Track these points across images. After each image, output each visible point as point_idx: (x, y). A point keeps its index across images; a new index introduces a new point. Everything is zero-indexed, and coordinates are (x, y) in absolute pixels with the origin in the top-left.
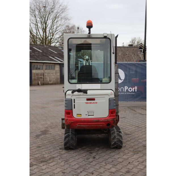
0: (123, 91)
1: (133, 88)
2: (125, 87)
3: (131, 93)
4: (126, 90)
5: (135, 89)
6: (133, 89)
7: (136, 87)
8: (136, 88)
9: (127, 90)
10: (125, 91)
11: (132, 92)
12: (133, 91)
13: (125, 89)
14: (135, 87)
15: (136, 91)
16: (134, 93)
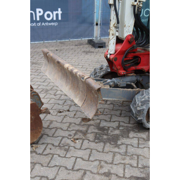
0: (34, 19)
1: (55, 13)
2: (38, 10)
3: (50, 24)
4: (40, 16)
5: (57, 15)
6: (53, 13)
7: (59, 9)
8: (60, 12)
9: (42, 17)
10: (38, 19)
11: (52, 21)
12: (55, 19)
13: (38, 15)
14: (58, 11)
15: (60, 18)
16: (56, 24)
